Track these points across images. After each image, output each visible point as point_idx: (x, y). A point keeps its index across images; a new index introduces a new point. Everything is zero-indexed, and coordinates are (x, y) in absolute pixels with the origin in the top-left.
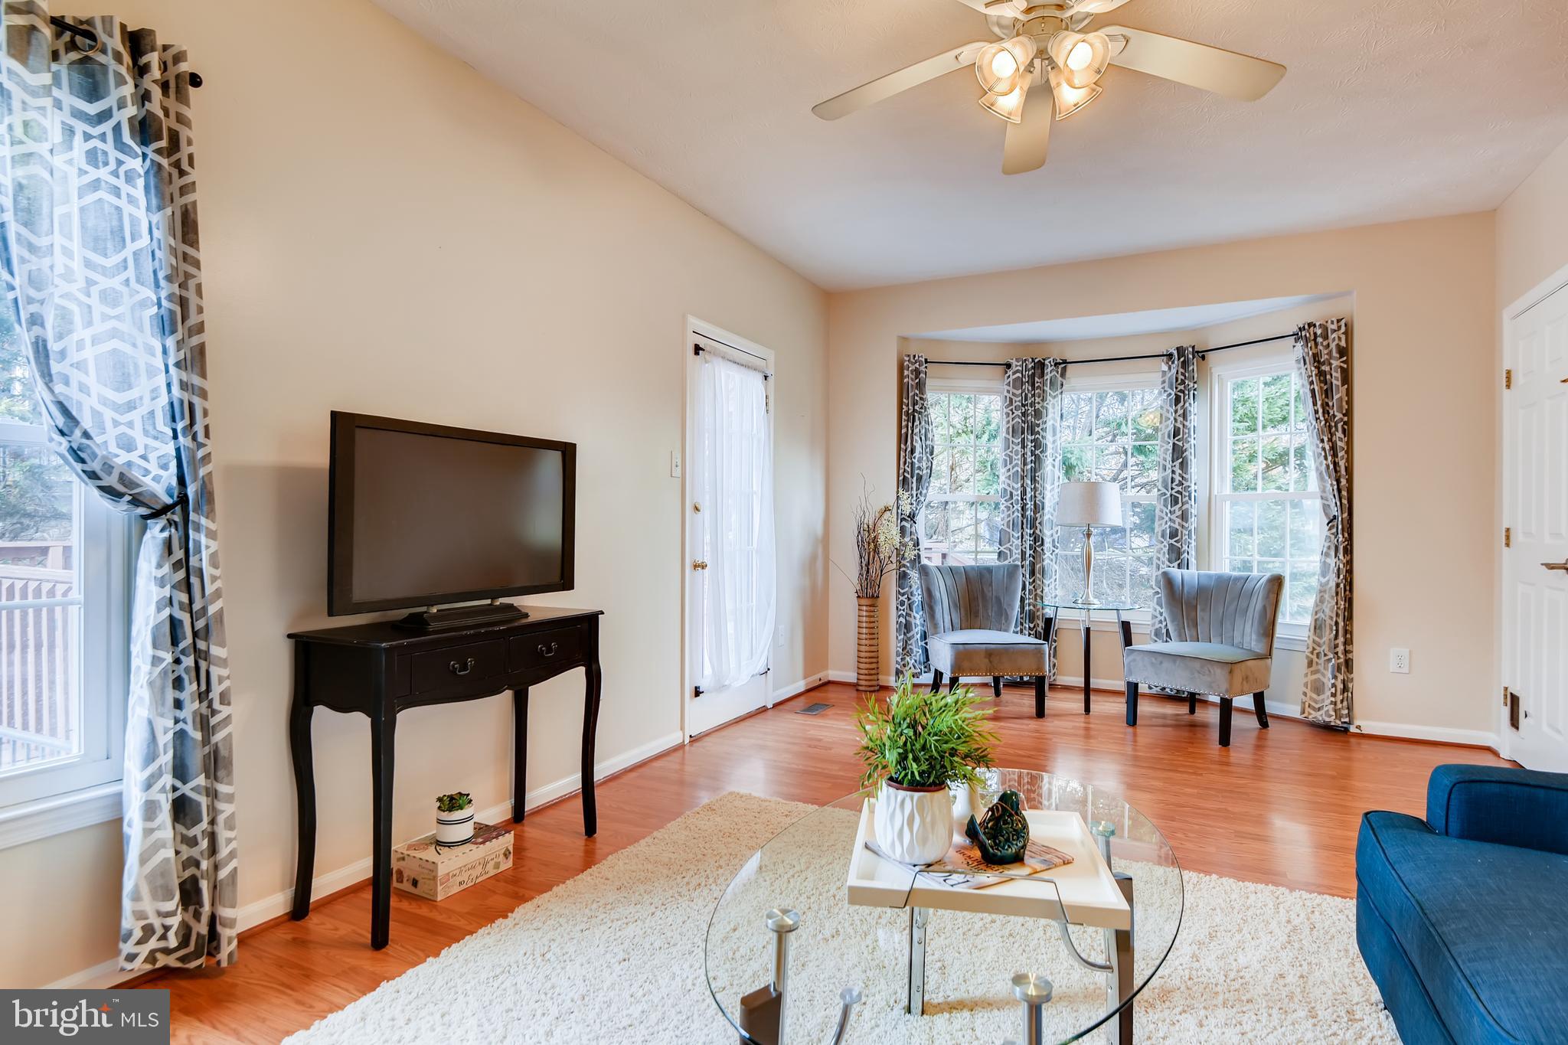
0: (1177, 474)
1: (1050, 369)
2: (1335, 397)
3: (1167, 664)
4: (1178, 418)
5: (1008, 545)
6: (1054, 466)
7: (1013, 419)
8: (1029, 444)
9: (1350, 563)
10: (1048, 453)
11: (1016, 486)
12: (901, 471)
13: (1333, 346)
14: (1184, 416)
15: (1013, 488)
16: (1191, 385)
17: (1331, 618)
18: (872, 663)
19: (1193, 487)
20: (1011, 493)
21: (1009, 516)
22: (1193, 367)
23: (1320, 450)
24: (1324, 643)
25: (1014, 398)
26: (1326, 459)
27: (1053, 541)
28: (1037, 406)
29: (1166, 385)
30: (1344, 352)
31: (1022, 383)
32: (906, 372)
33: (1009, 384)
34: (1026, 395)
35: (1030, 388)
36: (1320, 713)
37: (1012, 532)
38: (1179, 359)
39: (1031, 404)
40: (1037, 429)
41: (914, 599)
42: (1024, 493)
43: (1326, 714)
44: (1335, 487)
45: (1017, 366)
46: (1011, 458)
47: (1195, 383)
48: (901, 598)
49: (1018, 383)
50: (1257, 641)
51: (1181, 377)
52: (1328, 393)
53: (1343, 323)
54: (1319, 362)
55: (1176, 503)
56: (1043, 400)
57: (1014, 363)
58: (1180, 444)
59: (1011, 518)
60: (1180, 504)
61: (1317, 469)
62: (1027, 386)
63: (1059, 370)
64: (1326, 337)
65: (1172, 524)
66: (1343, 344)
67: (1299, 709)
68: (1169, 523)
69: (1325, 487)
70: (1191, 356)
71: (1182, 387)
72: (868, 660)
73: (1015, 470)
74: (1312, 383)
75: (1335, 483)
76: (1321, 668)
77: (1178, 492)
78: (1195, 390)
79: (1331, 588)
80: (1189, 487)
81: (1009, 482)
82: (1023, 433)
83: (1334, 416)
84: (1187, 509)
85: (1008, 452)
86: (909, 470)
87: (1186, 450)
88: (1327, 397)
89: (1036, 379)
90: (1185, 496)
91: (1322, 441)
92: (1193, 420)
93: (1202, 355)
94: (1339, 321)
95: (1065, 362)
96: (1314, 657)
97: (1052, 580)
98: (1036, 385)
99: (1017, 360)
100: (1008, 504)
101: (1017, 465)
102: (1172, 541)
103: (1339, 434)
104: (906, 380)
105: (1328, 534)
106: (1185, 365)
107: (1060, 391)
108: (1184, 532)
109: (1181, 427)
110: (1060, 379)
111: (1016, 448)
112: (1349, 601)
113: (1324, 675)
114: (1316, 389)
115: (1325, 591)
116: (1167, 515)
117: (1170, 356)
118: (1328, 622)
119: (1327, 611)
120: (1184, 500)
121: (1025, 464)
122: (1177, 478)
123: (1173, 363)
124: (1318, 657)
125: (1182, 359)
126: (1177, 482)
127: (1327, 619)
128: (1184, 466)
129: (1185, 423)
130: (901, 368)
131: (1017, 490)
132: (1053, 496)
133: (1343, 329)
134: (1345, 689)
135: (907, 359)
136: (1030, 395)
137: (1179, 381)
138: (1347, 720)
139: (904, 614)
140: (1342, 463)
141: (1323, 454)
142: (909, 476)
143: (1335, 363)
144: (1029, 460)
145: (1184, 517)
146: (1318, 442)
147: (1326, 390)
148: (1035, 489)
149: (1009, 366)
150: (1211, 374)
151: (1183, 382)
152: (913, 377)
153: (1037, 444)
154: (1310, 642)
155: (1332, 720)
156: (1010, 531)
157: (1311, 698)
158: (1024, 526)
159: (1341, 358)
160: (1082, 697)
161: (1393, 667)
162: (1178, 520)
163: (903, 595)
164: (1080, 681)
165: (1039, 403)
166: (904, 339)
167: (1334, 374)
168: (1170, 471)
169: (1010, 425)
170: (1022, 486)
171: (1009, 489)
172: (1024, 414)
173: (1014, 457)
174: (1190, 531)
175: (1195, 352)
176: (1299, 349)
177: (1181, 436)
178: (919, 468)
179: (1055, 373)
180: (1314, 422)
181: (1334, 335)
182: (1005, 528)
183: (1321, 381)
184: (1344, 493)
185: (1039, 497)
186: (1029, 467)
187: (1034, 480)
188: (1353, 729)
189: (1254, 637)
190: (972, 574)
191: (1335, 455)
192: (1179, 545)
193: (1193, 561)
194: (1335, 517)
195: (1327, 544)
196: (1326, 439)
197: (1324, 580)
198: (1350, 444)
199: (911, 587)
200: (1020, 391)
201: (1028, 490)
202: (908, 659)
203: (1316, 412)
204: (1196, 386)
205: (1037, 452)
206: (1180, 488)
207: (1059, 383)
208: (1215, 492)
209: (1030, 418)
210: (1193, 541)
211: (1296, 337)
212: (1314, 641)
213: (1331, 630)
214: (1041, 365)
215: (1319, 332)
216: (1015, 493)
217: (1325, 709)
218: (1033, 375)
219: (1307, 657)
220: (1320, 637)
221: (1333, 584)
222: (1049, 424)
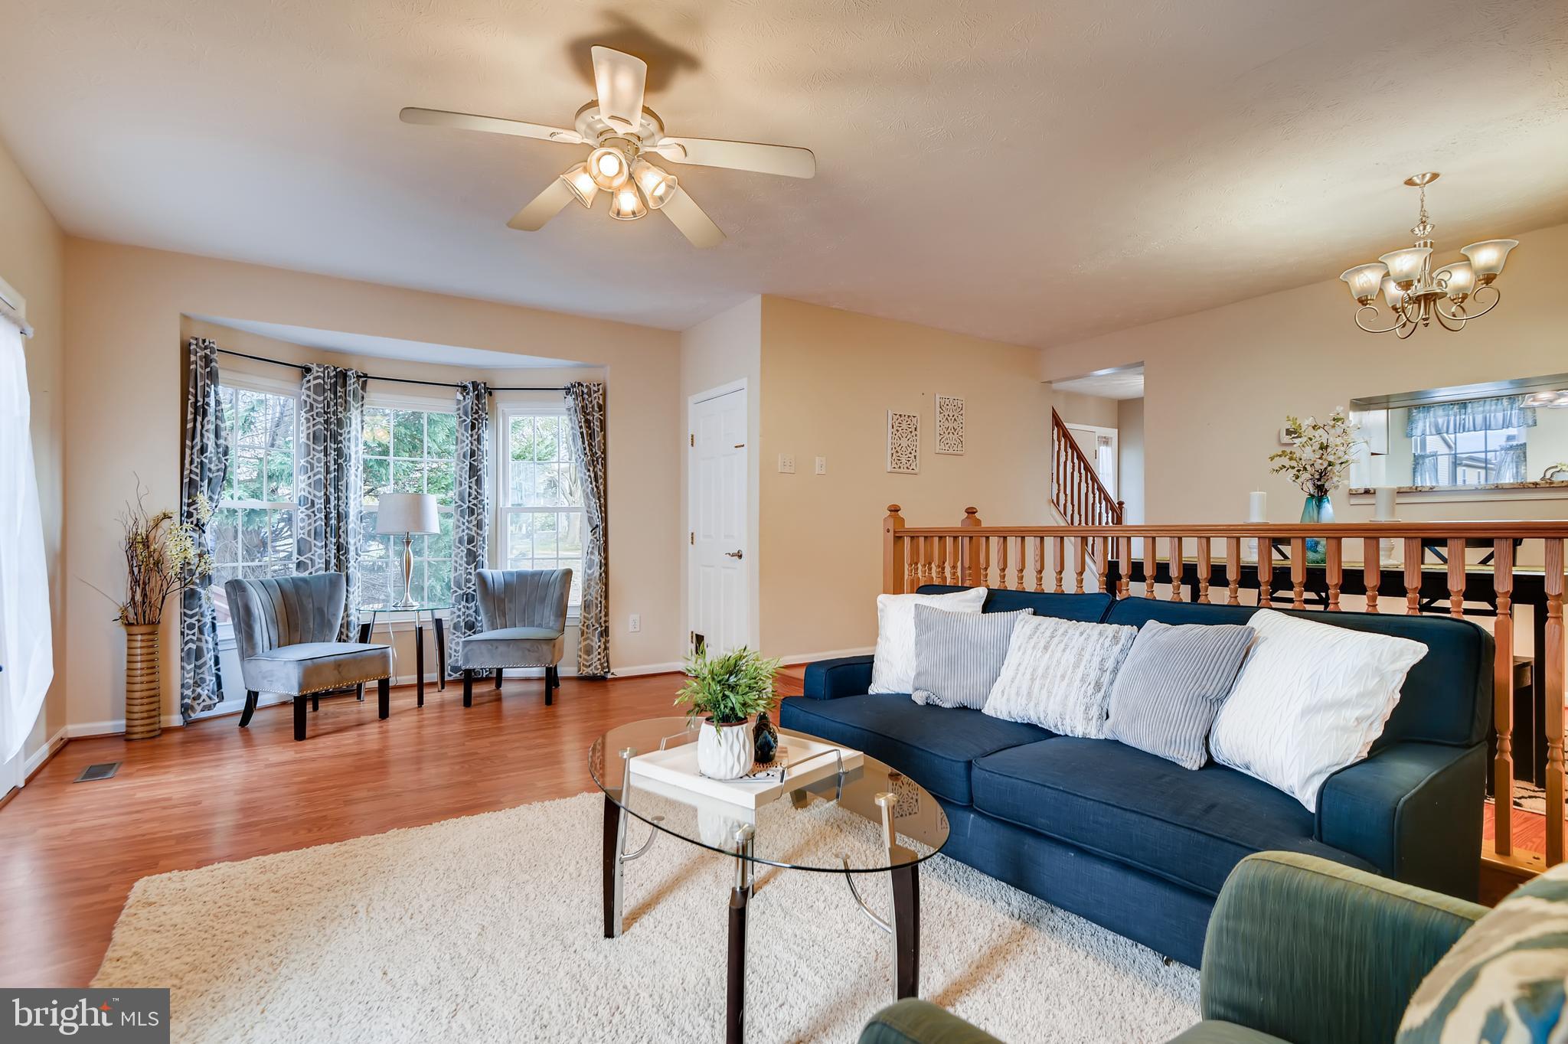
0: (473, 490)
1: (353, 380)
2: (597, 440)
3: (502, 648)
4: (473, 442)
5: (309, 555)
6: (356, 476)
7: (314, 425)
8: (333, 452)
9: (606, 558)
10: (351, 463)
11: (317, 494)
12: (186, 472)
13: (595, 402)
14: (479, 440)
15: (315, 496)
16: (484, 415)
17: (597, 599)
18: (151, 703)
19: (486, 501)
20: (313, 502)
21: (310, 524)
22: (486, 400)
23: (587, 477)
24: (592, 617)
25: (315, 404)
26: (591, 483)
27: (356, 549)
28: (340, 416)
29: (461, 412)
30: (602, 408)
31: (324, 390)
32: (193, 358)
33: (309, 389)
34: (328, 403)
35: (332, 396)
36: (590, 668)
37: (313, 542)
38: (474, 392)
39: (334, 412)
40: (339, 438)
41: (204, 620)
42: (327, 501)
43: (595, 669)
44: (598, 504)
45: (318, 372)
46: (312, 465)
47: (486, 414)
48: (189, 621)
49: (319, 389)
50: (555, 621)
51: (475, 407)
52: (591, 436)
53: (601, 386)
54: (585, 412)
55: (473, 514)
56: (345, 410)
57: (315, 368)
58: (476, 464)
59: (312, 527)
60: (476, 516)
61: (584, 491)
62: (328, 394)
63: (360, 383)
64: (590, 396)
65: (469, 532)
66: (601, 402)
67: (576, 669)
68: (466, 531)
69: (589, 504)
70: (483, 391)
71: (476, 416)
72: (145, 701)
73: (317, 477)
74: (581, 427)
75: (598, 501)
76: (590, 636)
77: (474, 505)
78: (486, 420)
79: (595, 577)
80: (483, 500)
81: (310, 490)
82: (325, 441)
83: (597, 453)
84: (481, 519)
85: (309, 458)
86: (198, 471)
87: (480, 470)
88: (591, 439)
89: (339, 388)
90: (480, 508)
91: (589, 470)
92: (486, 445)
93: (490, 391)
94: (598, 385)
95: (365, 376)
96: (585, 628)
97: (356, 587)
98: (339, 394)
99: (318, 366)
100: (309, 512)
101: (319, 473)
102: (469, 547)
103: (600, 467)
104: (193, 367)
105: (592, 538)
106: (478, 397)
107: (361, 403)
108: (479, 538)
109: (476, 449)
110: (361, 391)
111: (318, 455)
112: (606, 585)
113: (592, 641)
114: (585, 432)
115: (591, 580)
116: (464, 524)
117: (464, 388)
118: (595, 601)
119: (594, 594)
120: (479, 511)
121: (328, 472)
122: (474, 493)
123: (468, 394)
124: (587, 628)
125: (476, 392)
126: (473, 496)
127: (594, 599)
128: (479, 482)
129: (479, 446)
130: (186, 351)
131: (320, 498)
132: (355, 504)
133: (601, 392)
134: (606, 648)
135: (195, 342)
136: (332, 403)
137: (474, 411)
138: (607, 670)
139: (195, 638)
140: (601, 487)
141: (589, 480)
142: (198, 479)
143: (597, 415)
144: (332, 468)
145: (479, 525)
146: (586, 471)
147: (590, 434)
148: (338, 499)
149: (308, 370)
150: (497, 408)
151: (477, 413)
152: (203, 364)
153: (339, 453)
154: (582, 618)
155: (599, 672)
156: (312, 539)
157: (584, 659)
158: (328, 535)
159: (600, 411)
160: (415, 692)
161: (631, 629)
162: (475, 528)
163: (192, 616)
164: (413, 679)
165: (341, 412)
166: (186, 318)
167: (595, 423)
168: (467, 486)
169: (311, 431)
170: (325, 494)
171: (310, 497)
172: (326, 422)
173: (316, 464)
174: (484, 538)
175: (486, 389)
176: (570, 399)
177: (476, 458)
178: (210, 470)
179: (356, 385)
180: (583, 457)
181: (595, 395)
182: (306, 537)
183: (587, 427)
184: (603, 509)
185: (343, 506)
186: (332, 475)
187: (337, 489)
188: (609, 676)
189: (552, 618)
190: (288, 587)
191: (596, 481)
192: (475, 549)
193: (486, 562)
194: (597, 526)
195: (591, 546)
196: (591, 469)
197: (590, 572)
198: (605, 473)
199: (200, 606)
200: (322, 398)
201: (332, 498)
202: (199, 690)
203: (585, 449)
204: (487, 417)
205: (340, 461)
206: (475, 502)
207: (360, 396)
208: (501, 505)
209: (333, 426)
210: (486, 546)
211: (568, 390)
212: (584, 617)
213: (597, 607)
214: (343, 376)
215: (586, 391)
216: (316, 501)
217: (594, 665)
218: (336, 382)
219: (581, 629)
220: (589, 613)
221: (597, 574)
222: (353, 434)
